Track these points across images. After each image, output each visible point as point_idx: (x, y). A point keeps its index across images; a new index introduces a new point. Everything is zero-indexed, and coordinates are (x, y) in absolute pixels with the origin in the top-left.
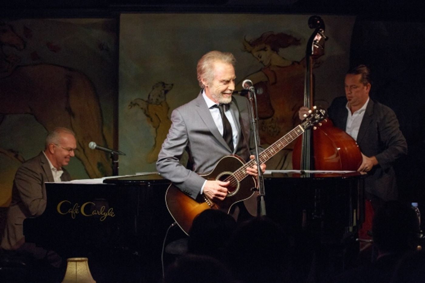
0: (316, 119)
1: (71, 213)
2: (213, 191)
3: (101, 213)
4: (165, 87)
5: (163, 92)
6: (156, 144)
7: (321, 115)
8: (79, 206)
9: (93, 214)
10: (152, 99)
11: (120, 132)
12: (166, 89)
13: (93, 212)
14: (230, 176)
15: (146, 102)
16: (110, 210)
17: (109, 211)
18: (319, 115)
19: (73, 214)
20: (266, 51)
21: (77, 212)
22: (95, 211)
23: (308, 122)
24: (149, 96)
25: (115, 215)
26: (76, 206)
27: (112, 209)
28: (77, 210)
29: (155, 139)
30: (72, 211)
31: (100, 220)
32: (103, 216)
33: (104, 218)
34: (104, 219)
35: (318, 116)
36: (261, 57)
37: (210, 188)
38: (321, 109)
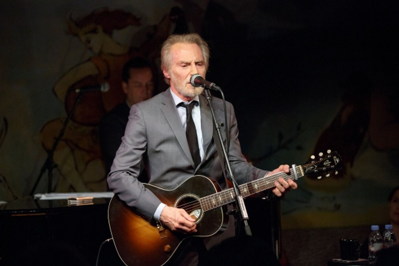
0: (324, 166)
2: (173, 222)
7: (333, 163)
14: (196, 201)
18: (330, 162)
23: (312, 166)
35: (327, 163)
37: (171, 218)
38: (336, 156)
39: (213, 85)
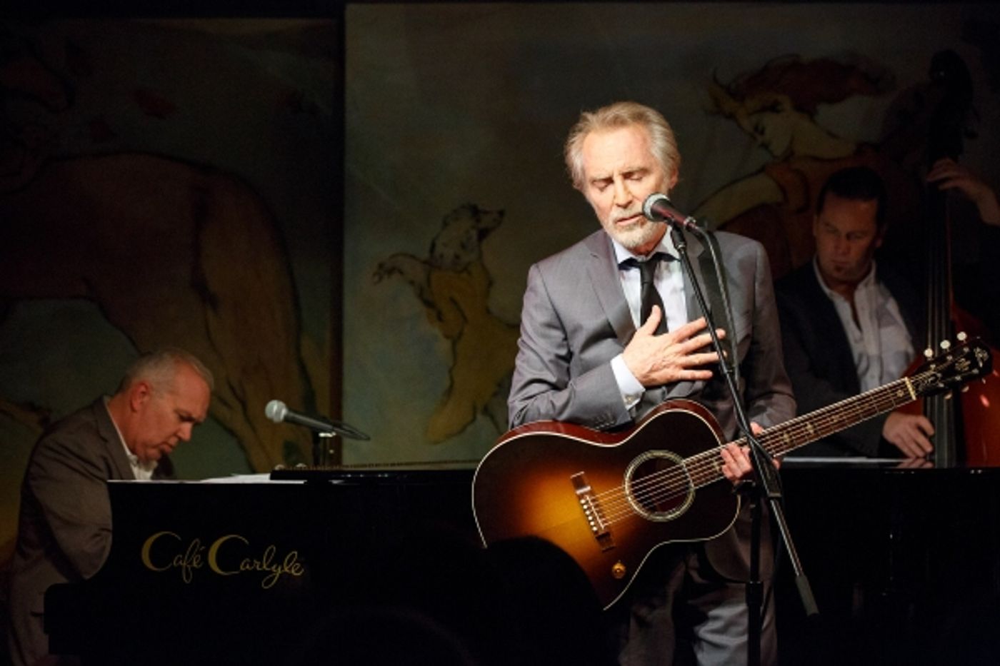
0: (956, 371)
1: (180, 567)
3: (265, 567)
4: (478, 221)
5: (474, 233)
6: (452, 386)
7: (974, 364)
8: (203, 548)
9: (243, 569)
10: (442, 256)
11: (347, 352)
12: (482, 225)
13: (243, 564)
14: (675, 466)
15: (425, 262)
16: (288, 557)
17: (286, 560)
18: (968, 363)
19: (187, 568)
20: (778, 112)
21: (198, 564)
22: (248, 560)
23: (932, 376)
24: (433, 246)
25: (303, 570)
26: (195, 546)
27: (296, 553)
28: (197, 559)
29: (450, 371)
30: (183, 562)
31: (263, 585)
32: (271, 576)
33: (272, 579)
34: (273, 583)
35: (964, 365)
36: (762, 133)
38: (980, 348)
39: (691, 222)
